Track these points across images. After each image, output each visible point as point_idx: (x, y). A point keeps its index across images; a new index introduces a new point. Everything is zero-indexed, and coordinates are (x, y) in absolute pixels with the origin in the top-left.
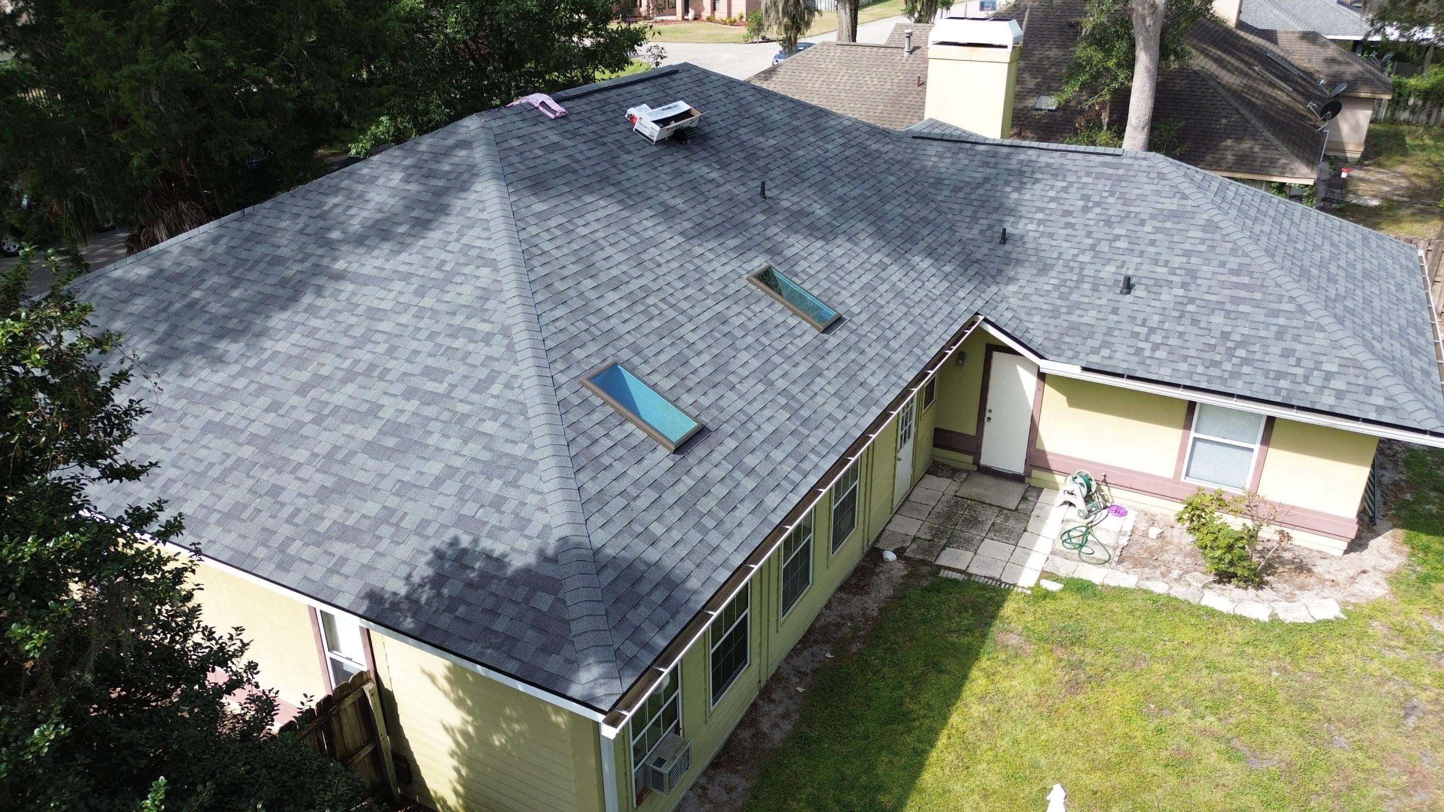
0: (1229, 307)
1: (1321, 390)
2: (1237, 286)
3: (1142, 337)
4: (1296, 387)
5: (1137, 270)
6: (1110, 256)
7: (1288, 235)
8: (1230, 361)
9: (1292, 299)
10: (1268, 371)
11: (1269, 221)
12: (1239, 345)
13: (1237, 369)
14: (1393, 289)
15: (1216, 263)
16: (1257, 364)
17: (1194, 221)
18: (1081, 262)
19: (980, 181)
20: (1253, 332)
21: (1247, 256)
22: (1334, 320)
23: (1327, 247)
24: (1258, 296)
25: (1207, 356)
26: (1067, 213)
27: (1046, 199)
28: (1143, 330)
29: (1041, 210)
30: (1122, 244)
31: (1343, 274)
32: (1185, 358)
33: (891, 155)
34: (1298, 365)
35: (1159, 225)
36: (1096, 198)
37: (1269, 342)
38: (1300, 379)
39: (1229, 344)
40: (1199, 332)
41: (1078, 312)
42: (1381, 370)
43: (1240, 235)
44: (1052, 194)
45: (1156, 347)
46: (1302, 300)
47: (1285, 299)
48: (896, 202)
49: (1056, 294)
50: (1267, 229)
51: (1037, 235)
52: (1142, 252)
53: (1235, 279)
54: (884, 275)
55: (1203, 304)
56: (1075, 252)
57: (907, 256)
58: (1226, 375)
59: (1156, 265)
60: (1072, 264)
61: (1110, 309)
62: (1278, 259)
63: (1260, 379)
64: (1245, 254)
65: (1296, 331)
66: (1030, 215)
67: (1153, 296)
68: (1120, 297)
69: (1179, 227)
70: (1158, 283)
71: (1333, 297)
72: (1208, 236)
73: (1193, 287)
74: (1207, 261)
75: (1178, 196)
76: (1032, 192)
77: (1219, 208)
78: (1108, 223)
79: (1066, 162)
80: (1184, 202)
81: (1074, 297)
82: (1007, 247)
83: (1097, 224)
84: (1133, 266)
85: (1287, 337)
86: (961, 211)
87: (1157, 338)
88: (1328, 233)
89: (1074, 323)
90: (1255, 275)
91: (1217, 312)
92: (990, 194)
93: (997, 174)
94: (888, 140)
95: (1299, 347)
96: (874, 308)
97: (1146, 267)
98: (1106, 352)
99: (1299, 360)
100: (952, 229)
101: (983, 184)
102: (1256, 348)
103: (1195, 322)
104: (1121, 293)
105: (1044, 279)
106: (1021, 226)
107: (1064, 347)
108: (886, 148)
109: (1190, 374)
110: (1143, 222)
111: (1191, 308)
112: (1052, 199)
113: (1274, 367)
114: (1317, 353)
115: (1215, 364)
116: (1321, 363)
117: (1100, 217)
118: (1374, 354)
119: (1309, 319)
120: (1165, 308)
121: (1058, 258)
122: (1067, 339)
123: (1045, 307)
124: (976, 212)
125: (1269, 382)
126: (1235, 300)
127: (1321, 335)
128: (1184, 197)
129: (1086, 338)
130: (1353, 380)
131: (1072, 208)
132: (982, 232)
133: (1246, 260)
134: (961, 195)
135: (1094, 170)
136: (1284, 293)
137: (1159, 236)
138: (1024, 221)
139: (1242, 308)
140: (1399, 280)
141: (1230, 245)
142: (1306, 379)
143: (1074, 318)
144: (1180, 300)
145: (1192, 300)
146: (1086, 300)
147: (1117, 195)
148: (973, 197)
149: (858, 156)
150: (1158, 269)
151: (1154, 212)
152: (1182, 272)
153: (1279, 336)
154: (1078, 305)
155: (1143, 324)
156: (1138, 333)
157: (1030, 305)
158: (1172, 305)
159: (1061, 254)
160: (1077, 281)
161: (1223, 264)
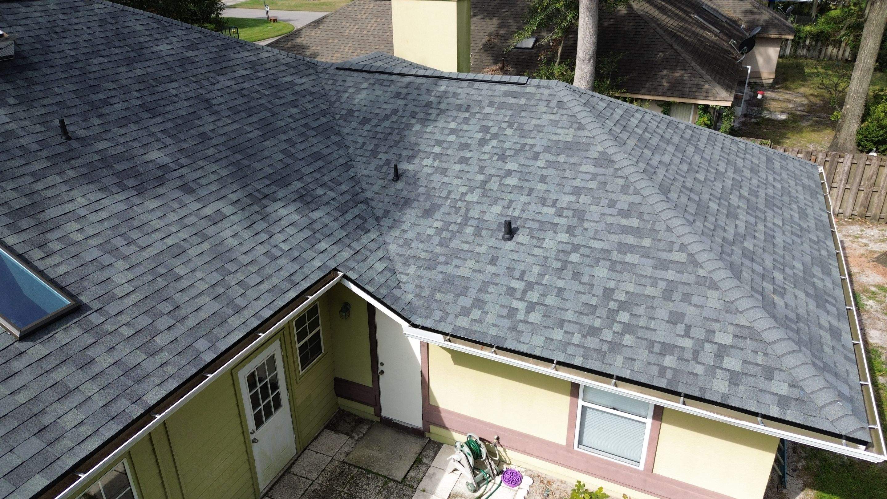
0: (615, 256)
1: (711, 370)
2: (626, 230)
3: (518, 294)
4: (683, 367)
5: (523, 210)
6: (498, 194)
7: (690, 164)
8: (611, 328)
9: (683, 248)
10: (652, 343)
11: (671, 149)
12: (623, 306)
13: (617, 340)
14: (796, 216)
15: (605, 202)
16: (642, 333)
17: (588, 154)
18: (469, 202)
19: (388, 112)
20: (639, 290)
21: (639, 194)
22: (728, 273)
23: (730, 174)
24: (647, 242)
25: (586, 320)
26: (464, 146)
27: (447, 132)
28: (519, 285)
29: (439, 143)
30: (512, 181)
31: (743, 205)
32: (561, 323)
33: (304, 87)
34: (687, 335)
35: (552, 158)
36: (494, 130)
37: (656, 303)
38: (689, 355)
39: (613, 305)
40: (580, 288)
41: (456, 262)
42: (784, 344)
43: (632, 169)
44: (453, 125)
45: (531, 307)
46: (694, 248)
47: (676, 247)
48: (284, 137)
49: (436, 240)
50: (667, 158)
51: (430, 170)
52: (531, 190)
53: (624, 222)
54: (210, 231)
55: (587, 252)
56: (464, 189)
57: (266, 202)
58: (605, 347)
59: (544, 205)
60: (459, 204)
61: (489, 257)
62: (673, 195)
63: (643, 355)
64: (637, 192)
65: (686, 289)
66: (428, 149)
67: (535, 242)
68: (501, 244)
69: (572, 160)
70: (544, 226)
71: (731, 238)
72: (601, 170)
73: (579, 231)
74: (597, 201)
75: (576, 126)
76: (435, 124)
77: (616, 138)
78: (502, 157)
79: (473, 92)
80: (580, 133)
81: (455, 244)
82: (400, 185)
83: (491, 158)
84: (519, 207)
85: (677, 296)
86: (364, 144)
87: (533, 296)
88: (732, 157)
89: (449, 275)
90: (646, 217)
91: (602, 262)
92: (395, 126)
93: (406, 105)
94: (311, 71)
95: (689, 310)
96: (161, 282)
97: (533, 207)
98: (476, 314)
99: (688, 328)
100: (348, 166)
101: (391, 115)
102: (641, 310)
103: (577, 276)
104: (503, 239)
105: (428, 222)
106: (417, 161)
107: (434, 306)
108: (304, 80)
109: (564, 346)
110: (536, 156)
111: (574, 257)
112: (453, 132)
113: (660, 337)
114: (708, 319)
115: (594, 331)
116: (714, 332)
117: (495, 151)
118: (774, 317)
119: (701, 272)
120: (545, 258)
121: (447, 197)
122: (439, 296)
123: (423, 255)
124: (377, 146)
125: (653, 358)
126: (623, 248)
127: (712, 294)
128: (581, 127)
129: (458, 295)
130: (751, 358)
131: (469, 141)
132: (379, 168)
133: (637, 199)
134: (367, 127)
135: (498, 99)
136: (675, 239)
137: (551, 172)
138: (423, 155)
139: (630, 258)
140: (801, 204)
141: (621, 181)
142: (696, 353)
143: (450, 269)
144: (563, 247)
145: (576, 248)
146: (466, 247)
147: (516, 125)
148: (378, 129)
149: (258, 88)
150: (545, 210)
151: (549, 144)
152: (569, 213)
153: (667, 295)
154: (456, 254)
155: (521, 278)
156: (514, 289)
157: (409, 253)
158: (553, 254)
159: (450, 192)
160: (461, 225)
161: (612, 204)
